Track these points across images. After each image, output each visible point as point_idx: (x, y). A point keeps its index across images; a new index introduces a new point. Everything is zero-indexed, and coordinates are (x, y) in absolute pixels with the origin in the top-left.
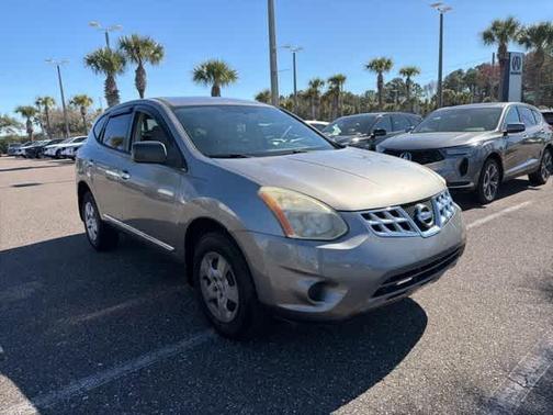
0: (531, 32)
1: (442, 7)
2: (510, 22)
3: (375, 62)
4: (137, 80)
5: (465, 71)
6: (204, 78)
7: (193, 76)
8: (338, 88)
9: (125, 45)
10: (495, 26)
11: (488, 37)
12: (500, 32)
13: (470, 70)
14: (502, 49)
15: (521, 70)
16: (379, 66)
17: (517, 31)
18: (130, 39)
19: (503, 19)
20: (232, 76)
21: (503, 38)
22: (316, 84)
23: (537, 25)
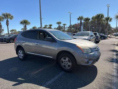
0: (86, 19)
1: (70, 13)
2: (82, 17)
3: (58, 22)
4: (6, 23)
5: (72, 25)
6: (22, 23)
7: (20, 23)
8: (51, 27)
9: (4, 15)
10: (80, 17)
11: (78, 19)
12: (80, 18)
13: (73, 25)
14: (81, 21)
15: (83, 25)
16: (59, 23)
17: (83, 18)
18: (5, 13)
19: (81, 16)
20: (29, 23)
21: (81, 20)
22: (46, 26)
23: (86, 18)
